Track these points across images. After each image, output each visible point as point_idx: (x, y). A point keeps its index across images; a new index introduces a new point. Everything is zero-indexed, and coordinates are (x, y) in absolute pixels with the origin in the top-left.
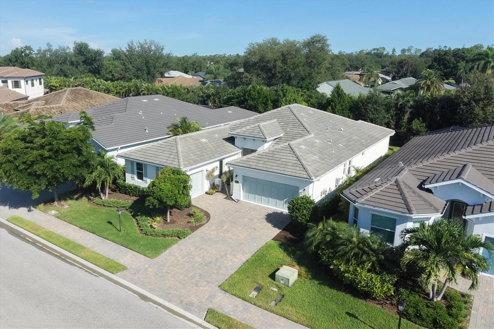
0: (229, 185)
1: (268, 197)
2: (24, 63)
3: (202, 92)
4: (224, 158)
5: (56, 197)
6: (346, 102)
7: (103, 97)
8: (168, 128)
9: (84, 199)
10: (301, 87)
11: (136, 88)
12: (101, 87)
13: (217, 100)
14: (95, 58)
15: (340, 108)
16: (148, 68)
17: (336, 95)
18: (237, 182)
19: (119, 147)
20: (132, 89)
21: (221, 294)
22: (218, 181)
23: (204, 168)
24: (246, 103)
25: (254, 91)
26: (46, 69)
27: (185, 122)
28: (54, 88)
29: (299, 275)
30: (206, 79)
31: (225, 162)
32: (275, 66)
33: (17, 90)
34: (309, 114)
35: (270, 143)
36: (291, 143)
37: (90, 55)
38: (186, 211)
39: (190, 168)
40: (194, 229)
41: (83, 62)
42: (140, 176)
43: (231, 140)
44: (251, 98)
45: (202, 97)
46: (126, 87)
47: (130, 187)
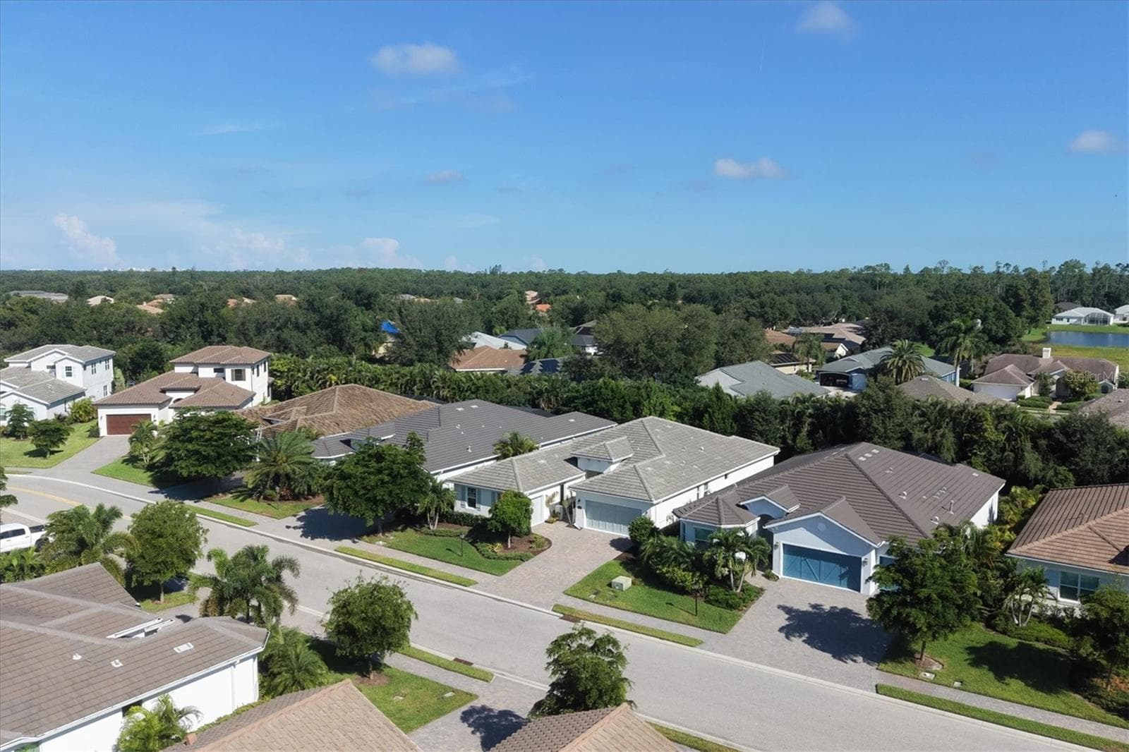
0: (571, 513)
1: (612, 522)
2: (206, 323)
3: (531, 385)
4: (565, 482)
5: (380, 527)
6: (729, 408)
7: (387, 399)
8: (494, 445)
9: (410, 531)
10: (675, 382)
11: (424, 377)
12: (363, 373)
13: (553, 399)
14: (338, 317)
15: (720, 416)
16: (439, 342)
17: (714, 399)
18: (580, 508)
19: (442, 470)
20: (418, 379)
21: (565, 597)
22: (558, 508)
23: (544, 493)
24: (595, 405)
25: (607, 389)
26: (254, 338)
27: (517, 439)
28: (279, 374)
29: (633, 583)
30: (532, 357)
31: (566, 486)
32: (636, 351)
33: (239, 384)
34: (665, 430)
35: (617, 465)
36: (637, 465)
37: (328, 312)
38: (526, 538)
39: (530, 492)
40: (536, 553)
41: (316, 324)
42: (472, 504)
43: (573, 461)
44: (602, 398)
45: (530, 394)
46: (406, 376)
47: (461, 515)
